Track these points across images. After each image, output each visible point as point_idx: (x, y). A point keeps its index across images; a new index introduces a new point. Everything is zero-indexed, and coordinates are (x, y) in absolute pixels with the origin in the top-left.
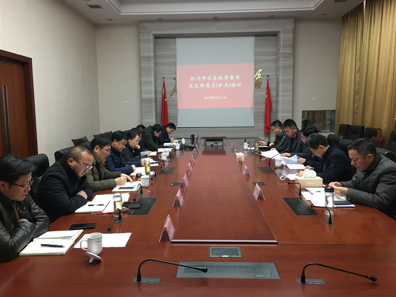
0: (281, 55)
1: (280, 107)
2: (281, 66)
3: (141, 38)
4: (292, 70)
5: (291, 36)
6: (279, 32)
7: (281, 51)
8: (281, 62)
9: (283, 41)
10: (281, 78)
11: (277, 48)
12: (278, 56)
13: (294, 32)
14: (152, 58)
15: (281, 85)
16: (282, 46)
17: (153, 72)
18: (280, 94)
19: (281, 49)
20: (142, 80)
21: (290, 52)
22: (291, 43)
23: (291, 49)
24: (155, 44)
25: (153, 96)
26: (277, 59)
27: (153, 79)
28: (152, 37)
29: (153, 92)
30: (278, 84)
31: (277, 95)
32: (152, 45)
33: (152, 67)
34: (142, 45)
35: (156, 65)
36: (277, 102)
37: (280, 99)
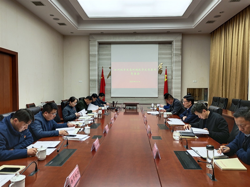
0: (174, 54)
1: (174, 86)
2: (174, 61)
3: (90, 44)
4: (181, 64)
5: (180, 44)
6: (173, 41)
7: (174, 53)
8: (174, 59)
9: (175, 46)
10: (174, 68)
11: (171, 50)
12: (172, 55)
13: (182, 41)
14: (96, 55)
15: (174, 73)
16: (174, 49)
17: (97, 64)
18: (174, 78)
19: (174, 51)
20: (90, 68)
21: (180, 53)
22: (180, 48)
23: (180, 51)
24: (99, 48)
25: (97, 78)
26: (171, 57)
27: (97, 68)
28: (97, 43)
29: (97, 76)
30: (172, 72)
31: (172, 78)
32: (96, 48)
33: (96, 60)
34: (91, 48)
35: (99, 59)
36: (171, 82)
37: (174, 81)
